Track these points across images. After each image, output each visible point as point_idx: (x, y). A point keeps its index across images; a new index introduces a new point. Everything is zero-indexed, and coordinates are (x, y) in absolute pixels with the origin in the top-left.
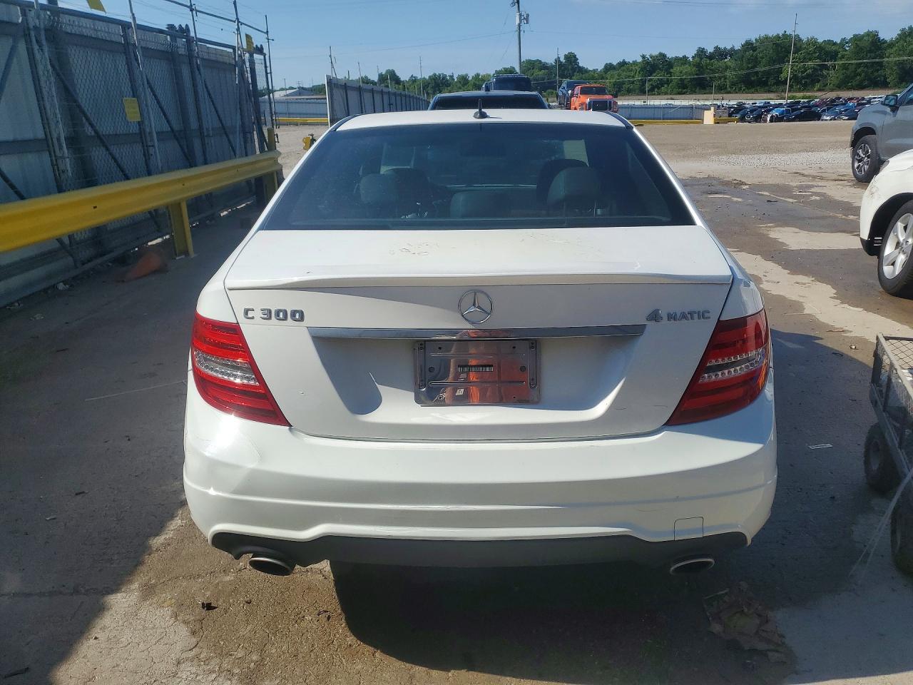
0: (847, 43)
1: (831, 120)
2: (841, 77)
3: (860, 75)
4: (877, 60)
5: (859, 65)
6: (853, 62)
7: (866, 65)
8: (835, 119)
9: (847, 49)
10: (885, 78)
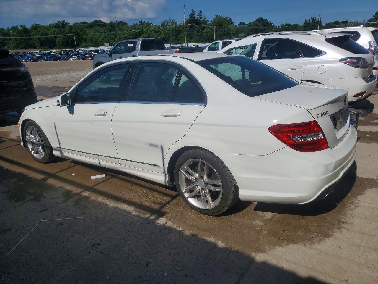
0: (10, 29)
1: (25, 61)
2: (16, 44)
3: (24, 43)
4: (28, 37)
5: (21, 39)
6: (19, 37)
7: (25, 39)
8: (27, 61)
9: (11, 32)
10: (35, 45)
